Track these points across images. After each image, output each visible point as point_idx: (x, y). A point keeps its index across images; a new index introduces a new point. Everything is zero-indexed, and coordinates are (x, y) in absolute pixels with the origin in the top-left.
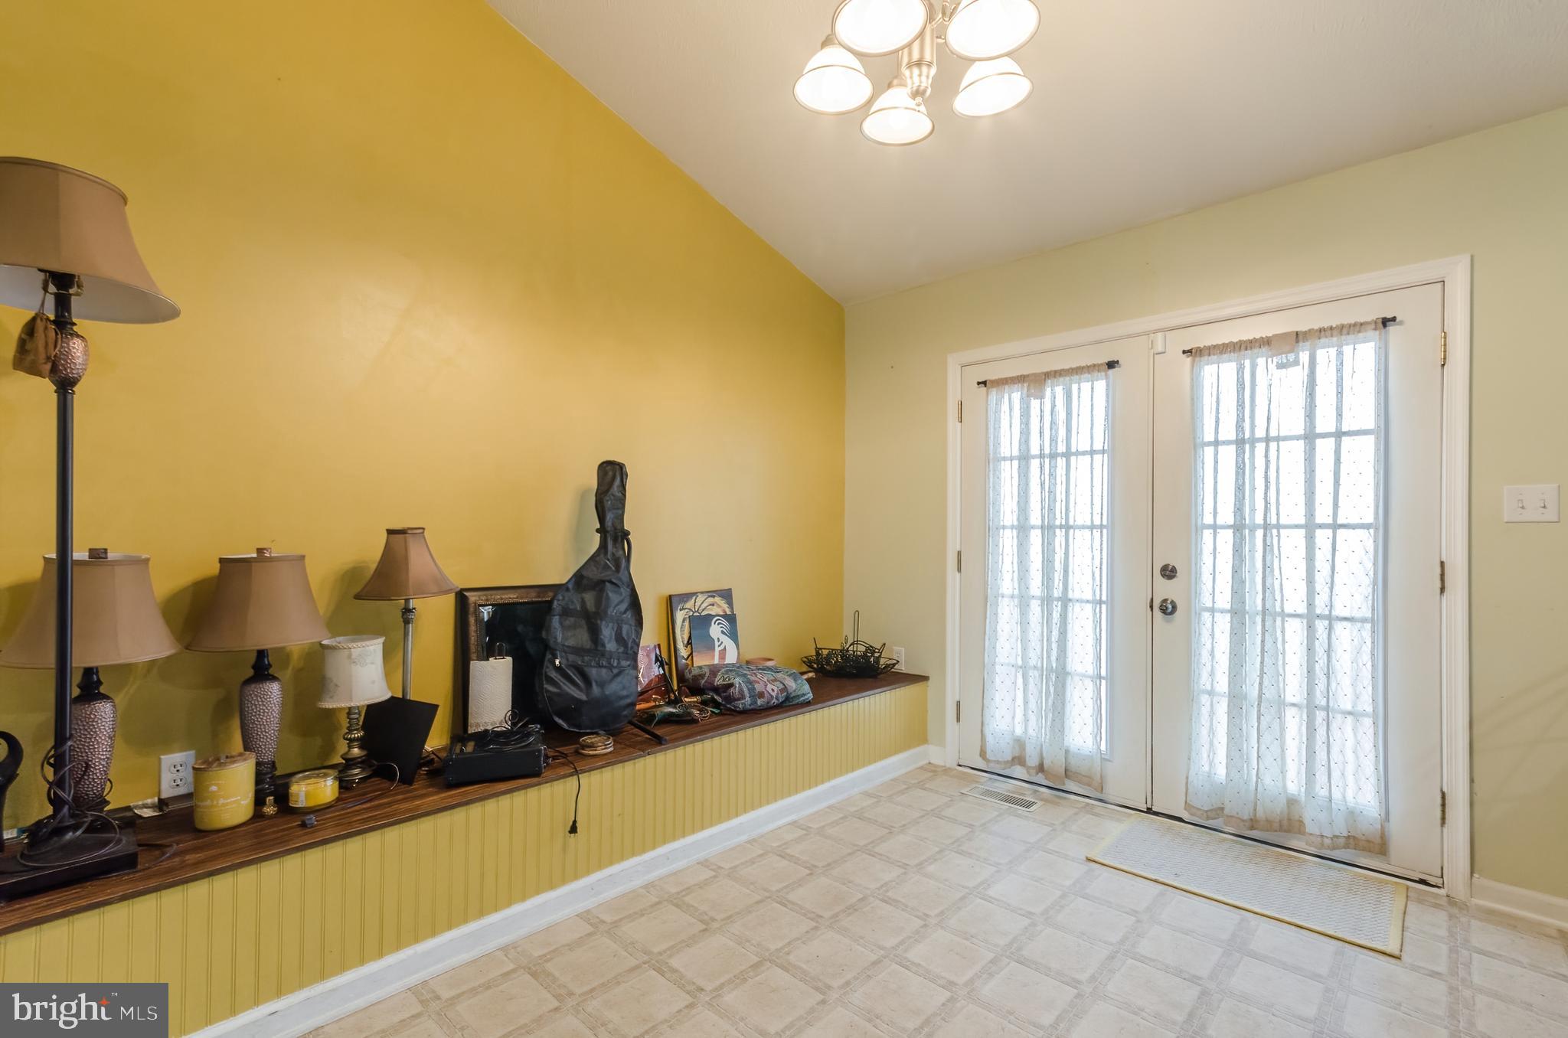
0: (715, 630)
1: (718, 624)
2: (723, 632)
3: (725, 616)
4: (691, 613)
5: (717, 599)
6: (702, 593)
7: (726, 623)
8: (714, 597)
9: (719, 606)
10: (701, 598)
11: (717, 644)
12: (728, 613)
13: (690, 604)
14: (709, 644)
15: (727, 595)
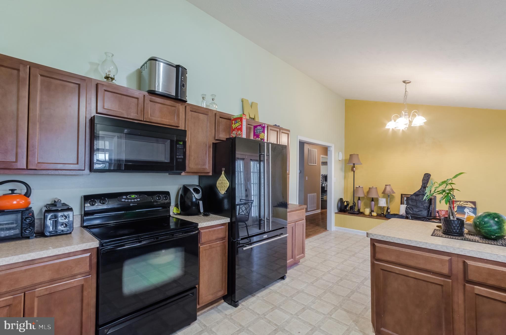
0: (466, 210)
1: (468, 209)
2: (469, 211)
3: (472, 208)
4: (458, 205)
5: (469, 203)
6: (463, 201)
7: (472, 209)
8: (468, 202)
9: (470, 205)
10: (462, 203)
11: (466, 213)
12: (474, 207)
13: (458, 203)
14: (464, 213)
15: (474, 203)
